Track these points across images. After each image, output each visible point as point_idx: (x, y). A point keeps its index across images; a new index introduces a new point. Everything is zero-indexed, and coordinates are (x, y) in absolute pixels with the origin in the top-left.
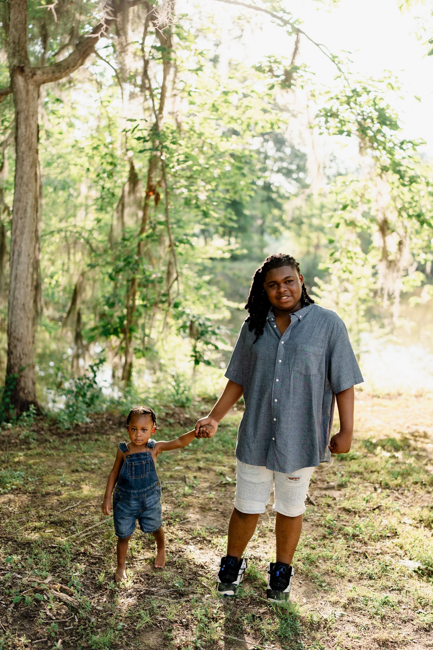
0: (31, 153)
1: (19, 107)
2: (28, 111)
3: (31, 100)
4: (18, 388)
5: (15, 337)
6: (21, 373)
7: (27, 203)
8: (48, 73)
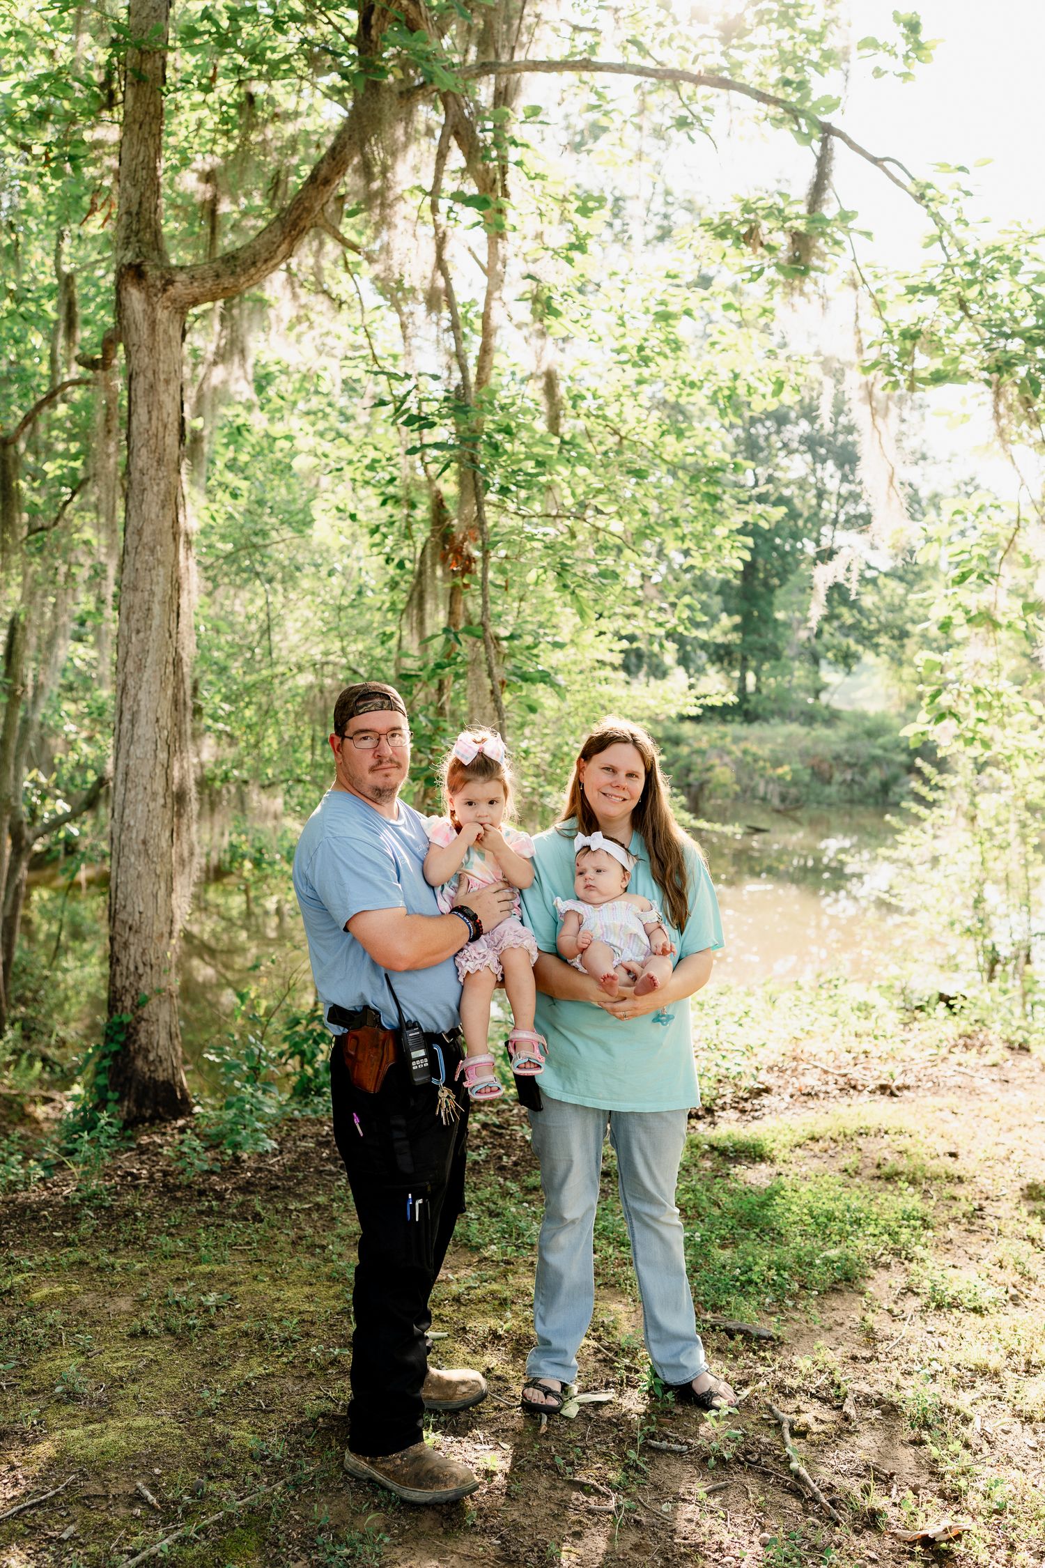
1: (135, 362)
2: (155, 373)
3: (161, 346)
4: (132, 1048)
5: (124, 922)
6: (139, 1012)
7: (152, 593)
8: (203, 279)
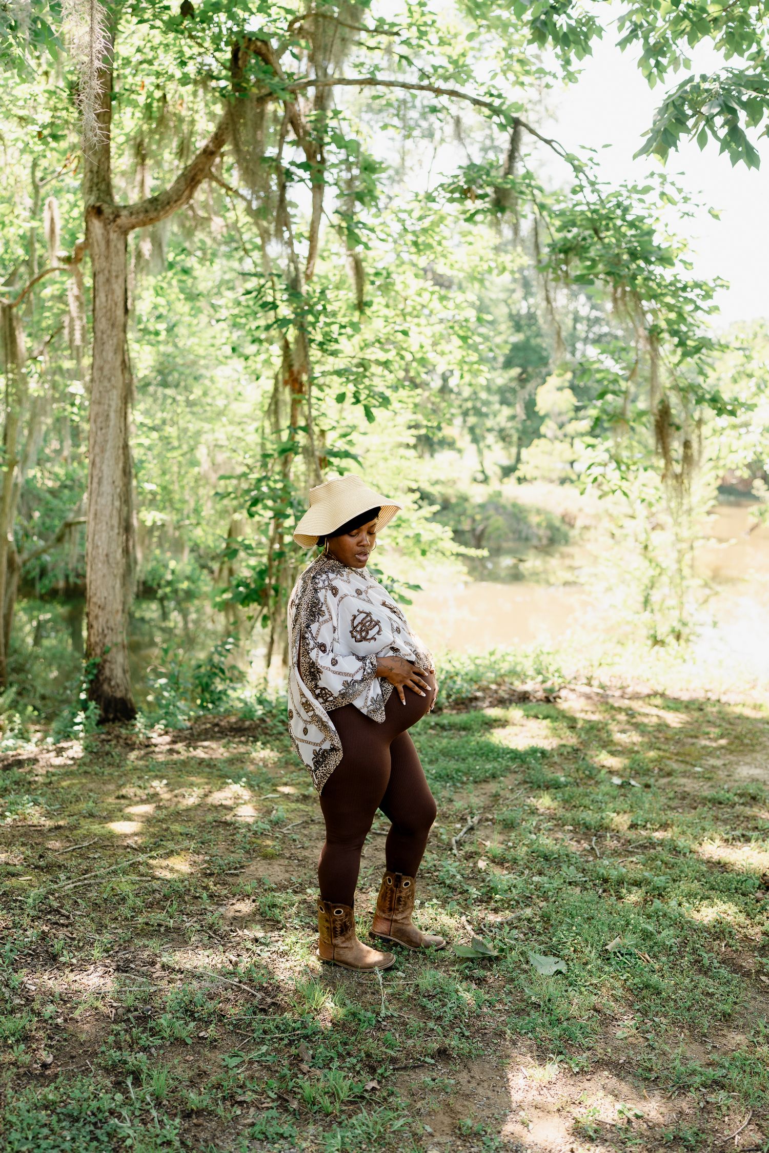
0: (115, 332)
1: (97, 265)
2: (109, 272)
4: (101, 678)
5: (95, 604)
7: (109, 406)
8: (138, 213)
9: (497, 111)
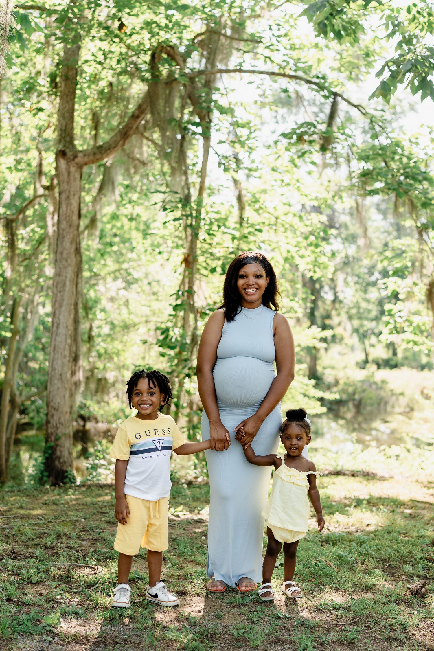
0: (71, 230)
2: (69, 192)
3: (72, 181)
4: (54, 456)
5: (52, 407)
6: (57, 442)
7: (66, 277)
8: (89, 155)
9: (322, 88)
